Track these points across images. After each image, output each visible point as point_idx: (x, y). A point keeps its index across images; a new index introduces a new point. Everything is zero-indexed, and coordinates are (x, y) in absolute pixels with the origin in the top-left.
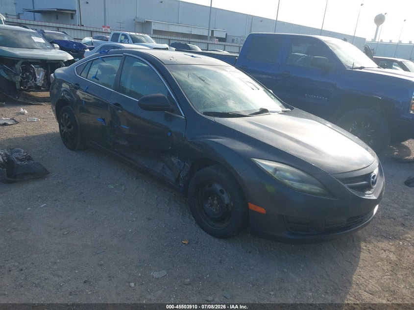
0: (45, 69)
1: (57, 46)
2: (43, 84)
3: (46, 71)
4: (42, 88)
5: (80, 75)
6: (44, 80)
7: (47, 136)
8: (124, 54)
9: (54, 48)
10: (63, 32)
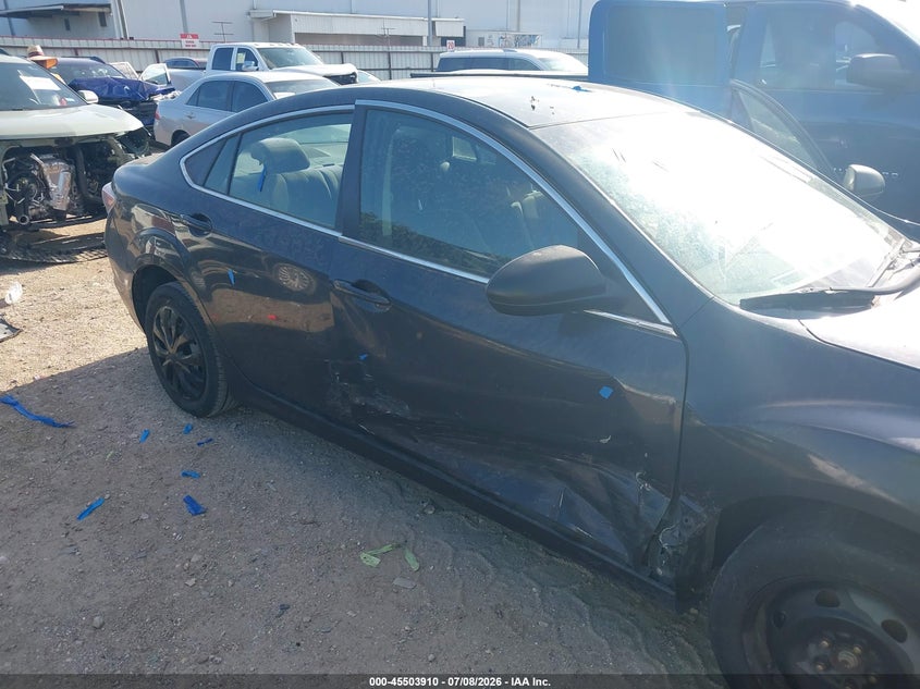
0: (69, 163)
1: (90, 95)
2: (70, 206)
3: (73, 167)
4: (68, 216)
5: (203, 186)
6: (70, 193)
7: (112, 364)
8: (358, 102)
9: (83, 101)
10: (94, 58)
